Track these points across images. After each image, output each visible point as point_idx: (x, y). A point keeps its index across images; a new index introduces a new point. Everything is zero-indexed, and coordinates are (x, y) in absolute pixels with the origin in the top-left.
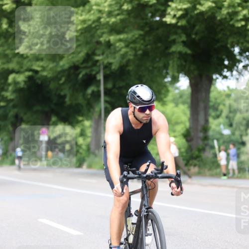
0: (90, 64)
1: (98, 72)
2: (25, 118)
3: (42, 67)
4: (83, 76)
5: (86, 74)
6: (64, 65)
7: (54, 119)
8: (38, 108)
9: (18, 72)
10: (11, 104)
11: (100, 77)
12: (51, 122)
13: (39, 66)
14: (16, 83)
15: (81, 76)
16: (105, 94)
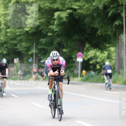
2: (65, 45)
3: (79, 6)
4: (112, 14)
7: (87, 46)
8: (76, 37)
9: (61, 10)
10: (56, 34)
11: (123, 15)
12: (85, 49)
13: (77, 6)
14: (60, 18)
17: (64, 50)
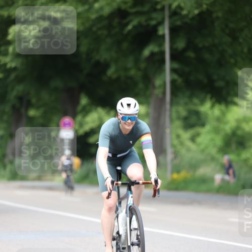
0: (146, 8)
1: (161, 23)
2: (34, 101)
4: (134, 27)
5: (140, 25)
6: (101, 8)
7: (84, 101)
8: (57, 83)
10: (13, 76)
11: (165, 30)
12: (79, 108)
15: (130, 27)
16: (173, 57)
17: (32, 113)
